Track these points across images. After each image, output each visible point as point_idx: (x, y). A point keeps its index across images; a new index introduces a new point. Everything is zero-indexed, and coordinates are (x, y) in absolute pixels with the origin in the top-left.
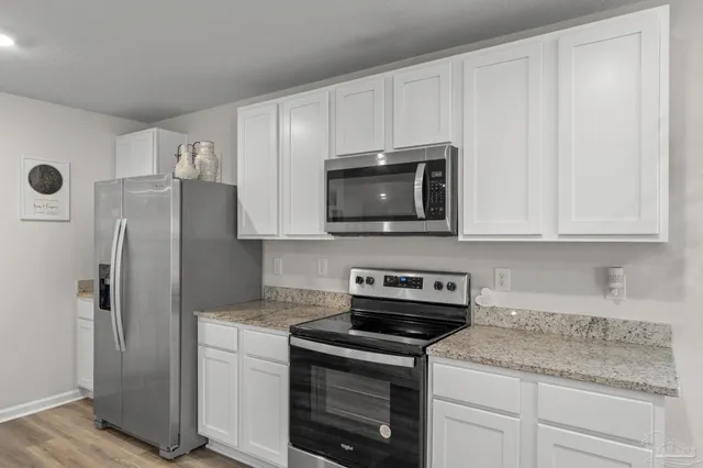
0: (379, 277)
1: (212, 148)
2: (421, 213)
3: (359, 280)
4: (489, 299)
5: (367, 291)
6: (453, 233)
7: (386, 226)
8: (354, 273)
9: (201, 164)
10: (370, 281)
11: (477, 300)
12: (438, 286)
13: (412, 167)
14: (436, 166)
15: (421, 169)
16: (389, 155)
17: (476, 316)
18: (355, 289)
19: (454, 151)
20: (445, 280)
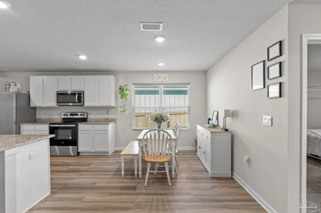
0: (69, 114)
1: (21, 85)
2: (77, 102)
3: (64, 115)
4: (91, 117)
5: (66, 117)
6: (83, 105)
7: (71, 104)
8: (63, 114)
9: (18, 88)
10: (67, 115)
11: (89, 117)
12: (81, 115)
13: (75, 94)
14: (80, 94)
15: (77, 94)
16: (71, 91)
17: (88, 120)
18: (63, 117)
19: (83, 92)
20: (82, 114)
